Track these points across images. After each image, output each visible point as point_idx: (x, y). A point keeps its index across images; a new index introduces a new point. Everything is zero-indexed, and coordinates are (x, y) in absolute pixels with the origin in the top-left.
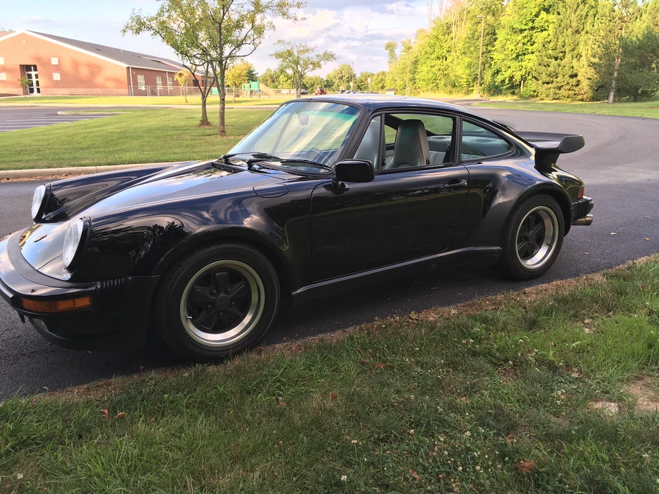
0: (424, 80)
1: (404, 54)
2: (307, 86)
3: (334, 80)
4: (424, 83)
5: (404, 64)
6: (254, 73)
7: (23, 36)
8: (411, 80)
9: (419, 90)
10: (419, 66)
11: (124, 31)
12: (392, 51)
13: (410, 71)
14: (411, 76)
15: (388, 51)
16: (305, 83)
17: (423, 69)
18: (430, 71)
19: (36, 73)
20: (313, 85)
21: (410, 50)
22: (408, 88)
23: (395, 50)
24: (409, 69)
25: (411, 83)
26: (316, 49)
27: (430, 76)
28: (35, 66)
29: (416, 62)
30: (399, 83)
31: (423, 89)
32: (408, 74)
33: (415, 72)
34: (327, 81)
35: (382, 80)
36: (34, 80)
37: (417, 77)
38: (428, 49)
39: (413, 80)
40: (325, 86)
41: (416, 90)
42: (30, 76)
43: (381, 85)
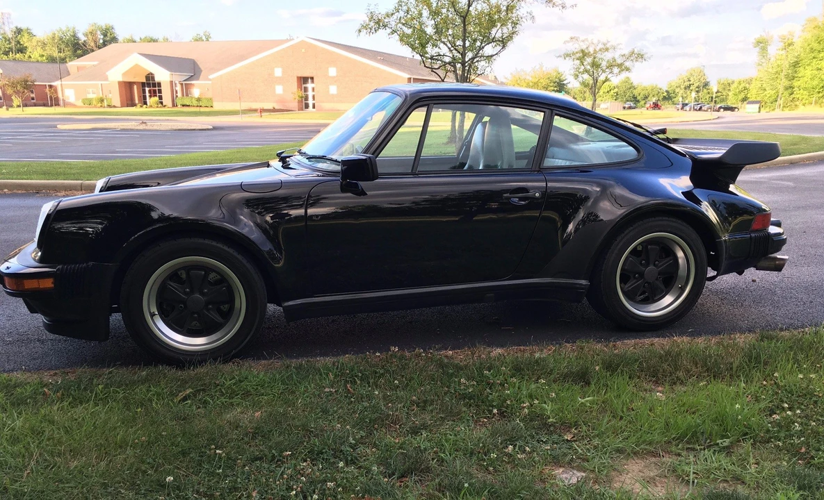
0: (805, 89)
1: (781, 52)
2: (639, 98)
3: (677, 90)
4: (805, 92)
5: (778, 66)
6: (565, 82)
7: (303, 42)
8: (786, 89)
9: (797, 103)
10: (801, 69)
11: (360, 31)
12: (764, 49)
13: (787, 76)
14: (787, 83)
15: (757, 49)
16: (636, 94)
17: (806, 73)
18: (815, 76)
19: (313, 85)
20: (647, 98)
21: (791, 48)
22: (781, 102)
23: (769, 48)
24: (785, 73)
25: (786, 93)
26: (619, 47)
27: (815, 83)
28: (312, 78)
29: (796, 65)
30: (770, 92)
31: (804, 101)
32: (784, 80)
33: (794, 78)
34: (667, 91)
35: (745, 89)
36: (310, 93)
37: (796, 84)
38: (815, 46)
39: (790, 88)
40: (665, 98)
41: (792, 102)
42: (306, 90)
43: (742, 96)
